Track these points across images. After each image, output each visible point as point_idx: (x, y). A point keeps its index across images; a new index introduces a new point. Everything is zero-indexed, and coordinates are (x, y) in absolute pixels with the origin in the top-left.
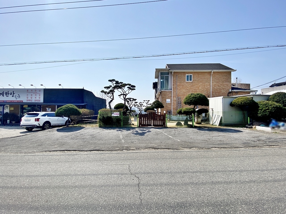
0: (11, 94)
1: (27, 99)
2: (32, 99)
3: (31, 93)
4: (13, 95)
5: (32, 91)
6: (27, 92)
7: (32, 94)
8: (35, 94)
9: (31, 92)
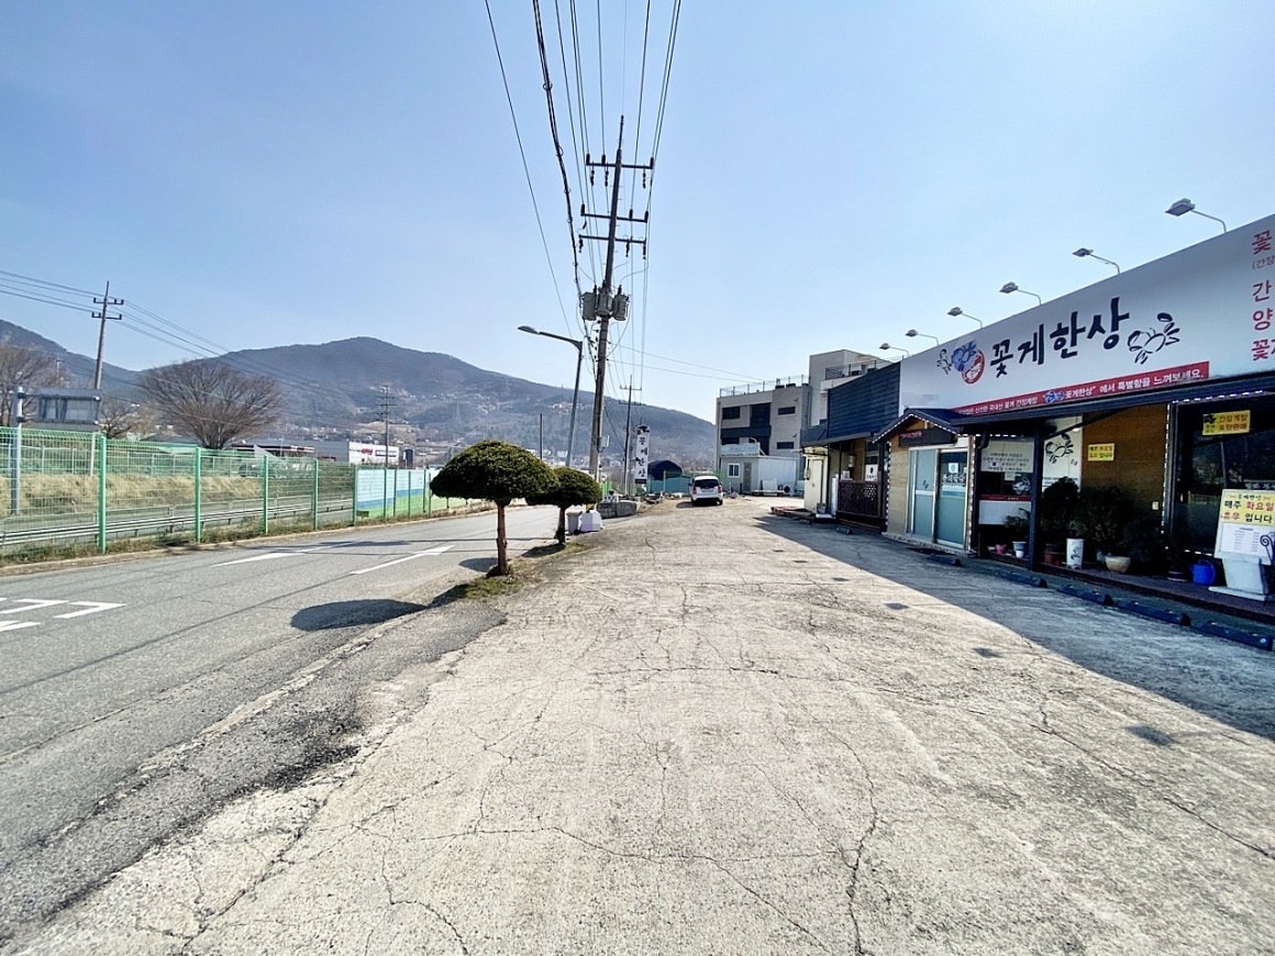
0: (1097, 327)
1: (1261, 335)
4: (1115, 327)
6: (1258, 265)
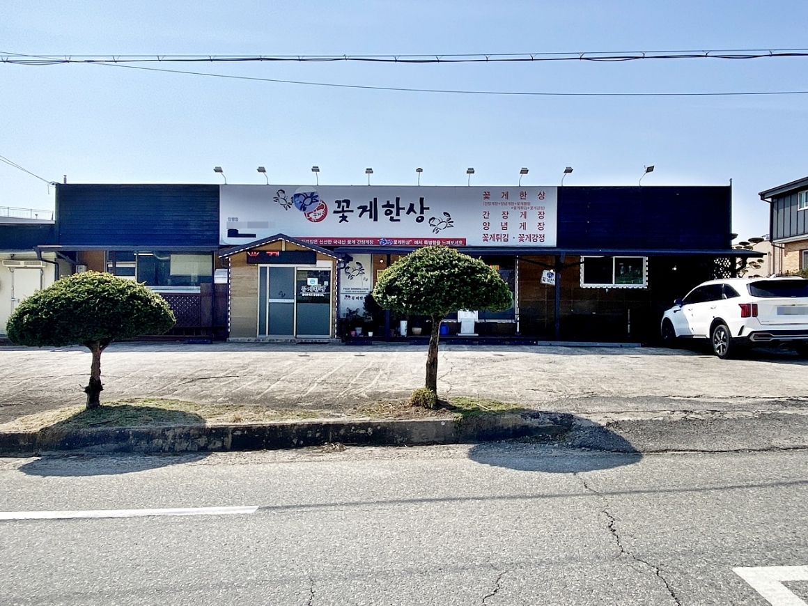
0: (411, 209)
1: (486, 232)
2: (505, 232)
3: (502, 204)
4: (422, 212)
5: (507, 198)
6: (486, 204)
7: (507, 208)
8: (518, 212)
9: (504, 200)
